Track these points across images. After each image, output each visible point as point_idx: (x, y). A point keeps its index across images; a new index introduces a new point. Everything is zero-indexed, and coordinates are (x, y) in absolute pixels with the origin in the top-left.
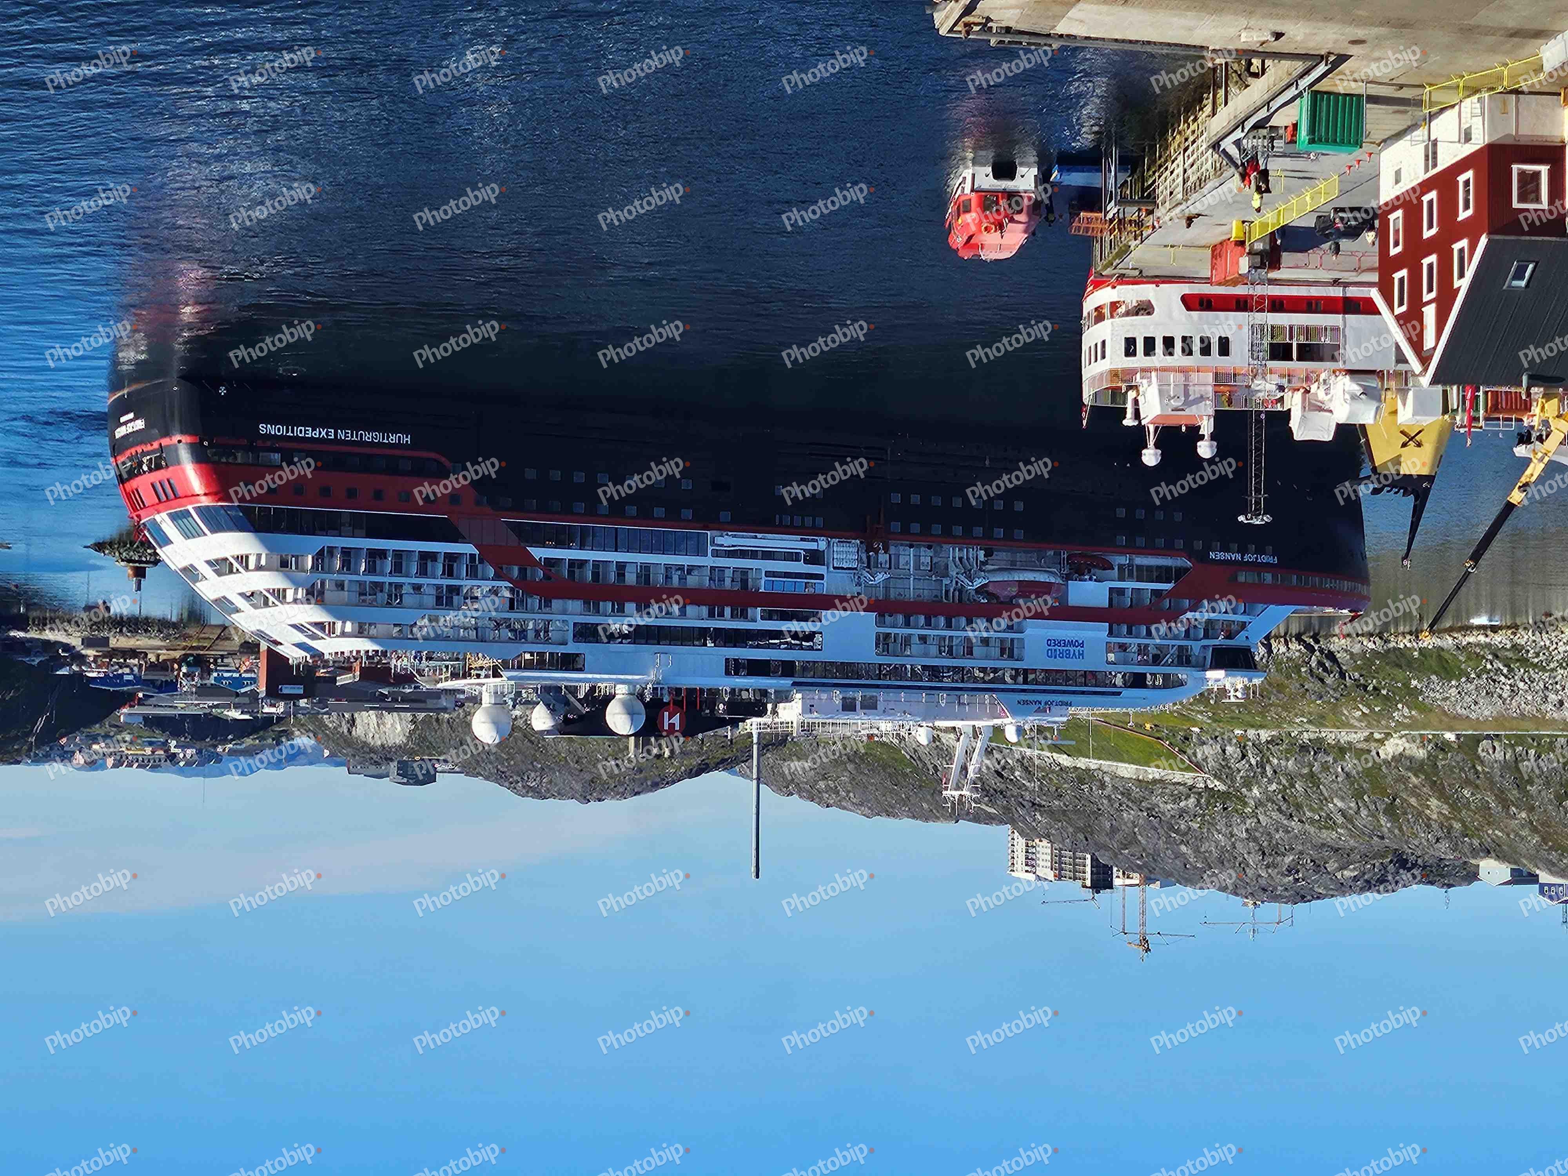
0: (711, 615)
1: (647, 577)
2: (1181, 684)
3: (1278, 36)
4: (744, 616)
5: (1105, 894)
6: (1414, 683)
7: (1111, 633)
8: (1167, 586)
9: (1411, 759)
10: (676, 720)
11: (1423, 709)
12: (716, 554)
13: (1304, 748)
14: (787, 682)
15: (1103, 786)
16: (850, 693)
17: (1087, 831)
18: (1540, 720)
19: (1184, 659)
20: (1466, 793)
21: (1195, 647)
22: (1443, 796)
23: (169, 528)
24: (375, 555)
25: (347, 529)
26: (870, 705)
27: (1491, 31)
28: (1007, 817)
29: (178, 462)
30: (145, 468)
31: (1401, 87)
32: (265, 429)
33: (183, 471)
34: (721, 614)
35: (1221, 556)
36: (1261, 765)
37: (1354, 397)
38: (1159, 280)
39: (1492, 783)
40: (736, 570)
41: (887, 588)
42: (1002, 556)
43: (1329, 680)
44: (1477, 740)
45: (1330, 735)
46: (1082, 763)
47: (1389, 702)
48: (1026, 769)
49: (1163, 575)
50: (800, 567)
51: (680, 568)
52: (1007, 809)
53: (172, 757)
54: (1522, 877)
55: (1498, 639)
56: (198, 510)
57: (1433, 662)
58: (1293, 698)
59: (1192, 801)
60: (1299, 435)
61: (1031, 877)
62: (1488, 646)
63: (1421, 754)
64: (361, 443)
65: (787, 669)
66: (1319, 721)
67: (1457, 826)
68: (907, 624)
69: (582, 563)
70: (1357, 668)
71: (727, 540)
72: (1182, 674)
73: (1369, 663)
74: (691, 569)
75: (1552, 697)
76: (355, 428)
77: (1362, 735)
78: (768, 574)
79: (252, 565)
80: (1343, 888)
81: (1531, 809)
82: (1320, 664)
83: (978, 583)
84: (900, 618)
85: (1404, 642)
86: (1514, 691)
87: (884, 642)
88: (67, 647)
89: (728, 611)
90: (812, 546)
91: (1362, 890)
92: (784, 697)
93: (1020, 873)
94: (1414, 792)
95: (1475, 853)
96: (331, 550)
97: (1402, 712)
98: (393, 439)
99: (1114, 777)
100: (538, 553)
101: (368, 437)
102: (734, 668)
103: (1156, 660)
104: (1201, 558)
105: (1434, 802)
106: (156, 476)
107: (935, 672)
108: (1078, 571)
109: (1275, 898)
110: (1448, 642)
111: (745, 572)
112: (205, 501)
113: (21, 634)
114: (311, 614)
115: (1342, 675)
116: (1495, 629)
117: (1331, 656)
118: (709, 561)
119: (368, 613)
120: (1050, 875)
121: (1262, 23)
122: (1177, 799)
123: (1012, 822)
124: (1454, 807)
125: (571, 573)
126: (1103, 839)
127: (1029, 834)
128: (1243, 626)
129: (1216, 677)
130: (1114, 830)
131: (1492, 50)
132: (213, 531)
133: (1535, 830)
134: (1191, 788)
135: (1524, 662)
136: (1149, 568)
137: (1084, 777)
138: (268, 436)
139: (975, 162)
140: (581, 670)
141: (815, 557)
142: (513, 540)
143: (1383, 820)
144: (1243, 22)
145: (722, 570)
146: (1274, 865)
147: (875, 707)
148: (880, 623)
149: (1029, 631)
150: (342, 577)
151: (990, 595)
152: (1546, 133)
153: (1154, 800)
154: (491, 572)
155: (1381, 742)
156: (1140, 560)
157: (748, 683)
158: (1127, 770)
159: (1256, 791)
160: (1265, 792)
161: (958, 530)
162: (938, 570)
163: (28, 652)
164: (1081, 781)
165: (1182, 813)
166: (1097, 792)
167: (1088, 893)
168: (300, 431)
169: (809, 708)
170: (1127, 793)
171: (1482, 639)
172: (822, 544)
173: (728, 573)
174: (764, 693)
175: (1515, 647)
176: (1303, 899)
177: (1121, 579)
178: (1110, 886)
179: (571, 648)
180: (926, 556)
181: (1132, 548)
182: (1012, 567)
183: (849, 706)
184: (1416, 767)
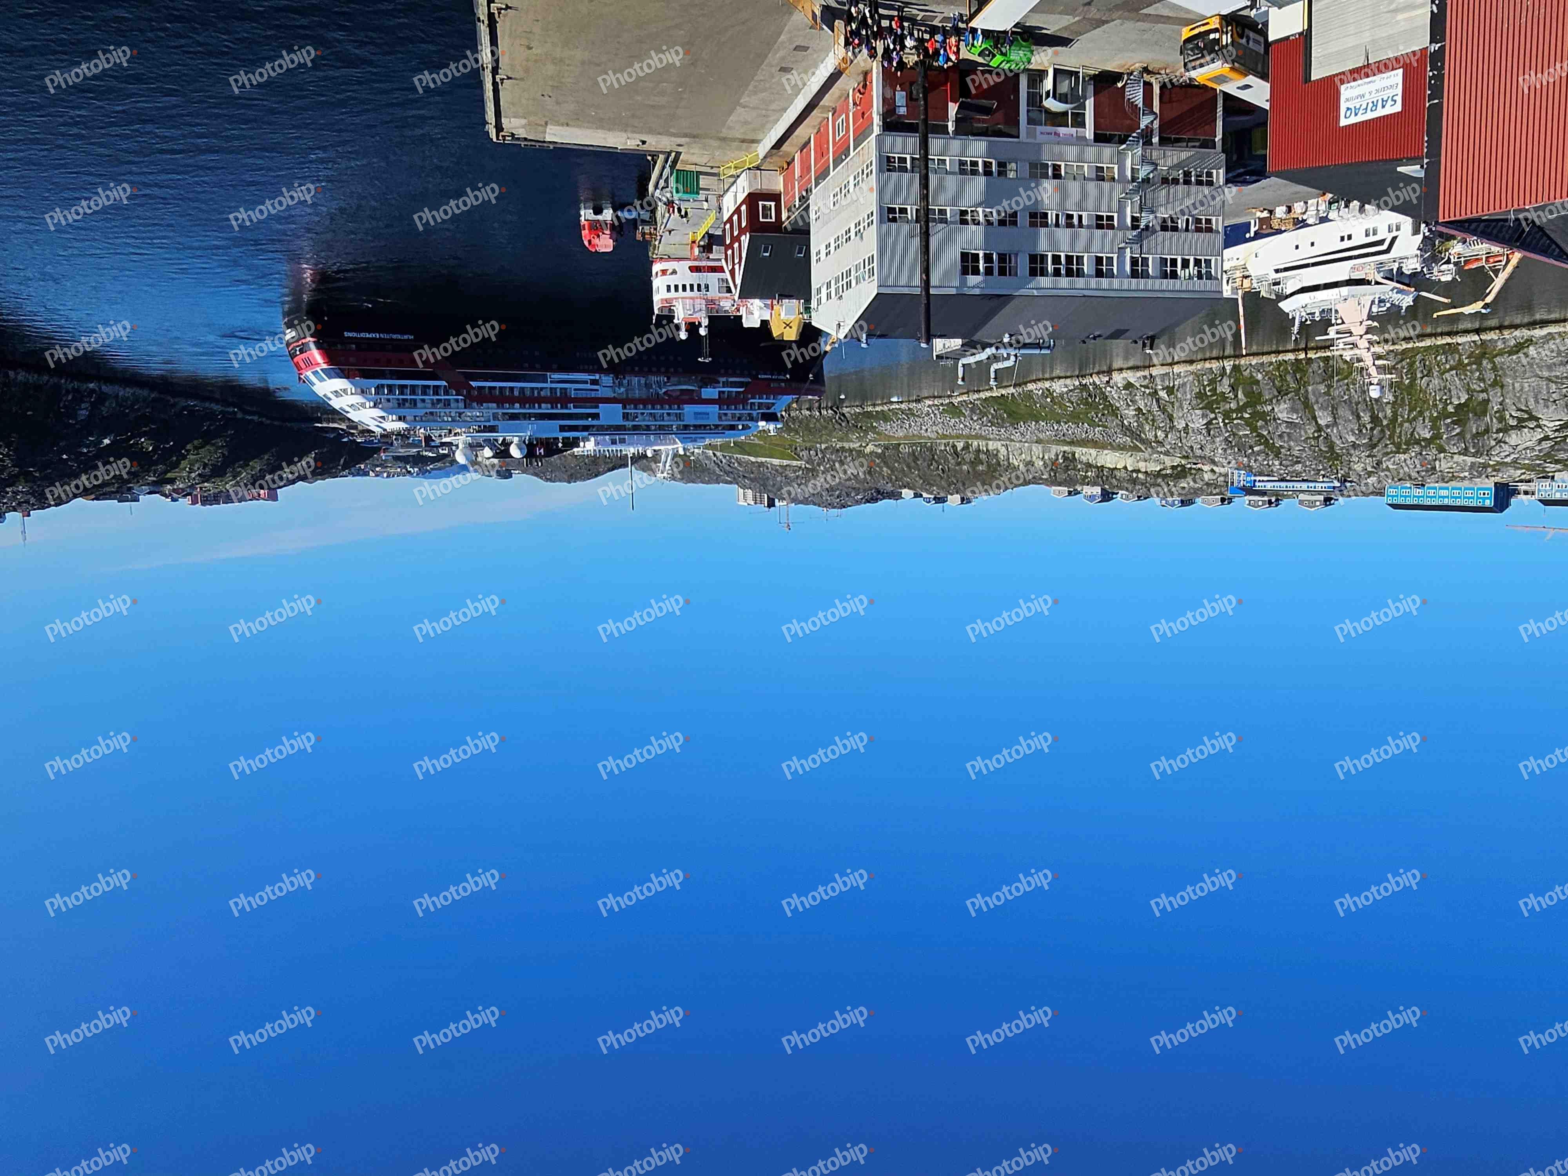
0: (552, 408)
1: (524, 393)
2: (750, 428)
3: (644, 142)
4: (567, 408)
5: (772, 508)
6: (874, 424)
7: (720, 409)
8: (742, 390)
9: (876, 453)
10: (542, 451)
11: (878, 434)
12: (551, 382)
13: (838, 450)
14: (586, 434)
15: (768, 468)
16: (613, 437)
17: (764, 486)
18: (921, 437)
19: (752, 419)
20: (896, 465)
21: (754, 413)
22: (888, 467)
23: (313, 378)
24: (402, 388)
25: (389, 376)
26: (623, 441)
27: (733, 140)
28: (735, 481)
29: (310, 350)
30: (298, 353)
31: (712, 167)
32: (346, 334)
33: (312, 354)
34: (557, 407)
35: (763, 376)
36: (823, 458)
37: (761, 308)
38: (679, 259)
39: (905, 461)
40: (561, 389)
41: (627, 394)
42: (674, 379)
43: (843, 424)
44: (899, 445)
45: (846, 445)
46: (760, 459)
47: (866, 432)
48: (739, 463)
49: (740, 384)
50: (589, 386)
51: (537, 388)
52: (734, 478)
53: (409, 472)
54: (917, 495)
55: (903, 406)
56: (322, 370)
57: (880, 416)
58: (831, 432)
59: (801, 472)
60: (745, 326)
61: (746, 504)
62: (900, 409)
63: (880, 451)
64: (392, 339)
65: (586, 428)
66: (841, 440)
67: (894, 477)
68: (636, 408)
69: (495, 388)
70: (853, 419)
71: (556, 376)
72: (750, 424)
73: (857, 417)
74: (542, 389)
75: (924, 428)
76: (388, 333)
77: (858, 445)
78: (575, 390)
79: (349, 393)
80: (858, 502)
81: (919, 470)
82: (840, 418)
83: (664, 390)
84: (632, 406)
85: (870, 409)
86: (910, 426)
87: (626, 416)
88: (342, 430)
89: (559, 405)
90: (593, 378)
91: (865, 503)
92: (586, 439)
93: (742, 503)
94: (878, 465)
95: (901, 488)
96: (383, 386)
97: (871, 435)
98: (406, 337)
99: (772, 464)
100: (474, 384)
101: (394, 336)
102: (563, 429)
103: (739, 419)
104: (755, 378)
105: (885, 469)
106: (304, 355)
107: (648, 427)
108: (705, 384)
109: (834, 507)
110: (886, 408)
111: (566, 389)
112: (325, 366)
113: (320, 425)
114: (377, 412)
115: (848, 422)
116: (901, 402)
117: (843, 415)
118: (548, 385)
119: (402, 412)
120: (752, 503)
121: (635, 135)
122: (795, 472)
123: (737, 484)
124: (892, 471)
125: (490, 392)
126: (770, 488)
127: (744, 487)
128: (773, 404)
129: (762, 424)
130: (774, 485)
131: (739, 149)
132: (330, 378)
133: (921, 478)
134: (800, 467)
135: (913, 414)
136: (735, 382)
137: (761, 464)
138: (349, 337)
139: (585, 208)
140: (497, 432)
141: (594, 382)
142: (462, 379)
143: (868, 476)
144: (624, 135)
145: (556, 389)
146: (832, 495)
147: (625, 442)
148: (624, 408)
149: (686, 410)
150: (389, 397)
151: (669, 396)
152: (773, 188)
153: (787, 472)
154: (454, 393)
155: (865, 447)
156: (731, 379)
157: (571, 434)
158: (776, 462)
159: (822, 468)
160: (825, 468)
161: (654, 369)
162: (648, 386)
163: (327, 432)
164: (760, 466)
165: (797, 477)
166: (766, 470)
167: (767, 509)
168: (363, 335)
169: (597, 443)
170: (777, 471)
171: (898, 407)
172: (597, 377)
173: (558, 390)
174: (578, 438)
175: (909, 409)
176: (844, 507)
177: (724, 387)
178: (774, 505)
179: (492, 423)
180: (643, 381)
181: (726, 375)
182: (680, 384)
183: (614, 442)
184: (878, 456)
